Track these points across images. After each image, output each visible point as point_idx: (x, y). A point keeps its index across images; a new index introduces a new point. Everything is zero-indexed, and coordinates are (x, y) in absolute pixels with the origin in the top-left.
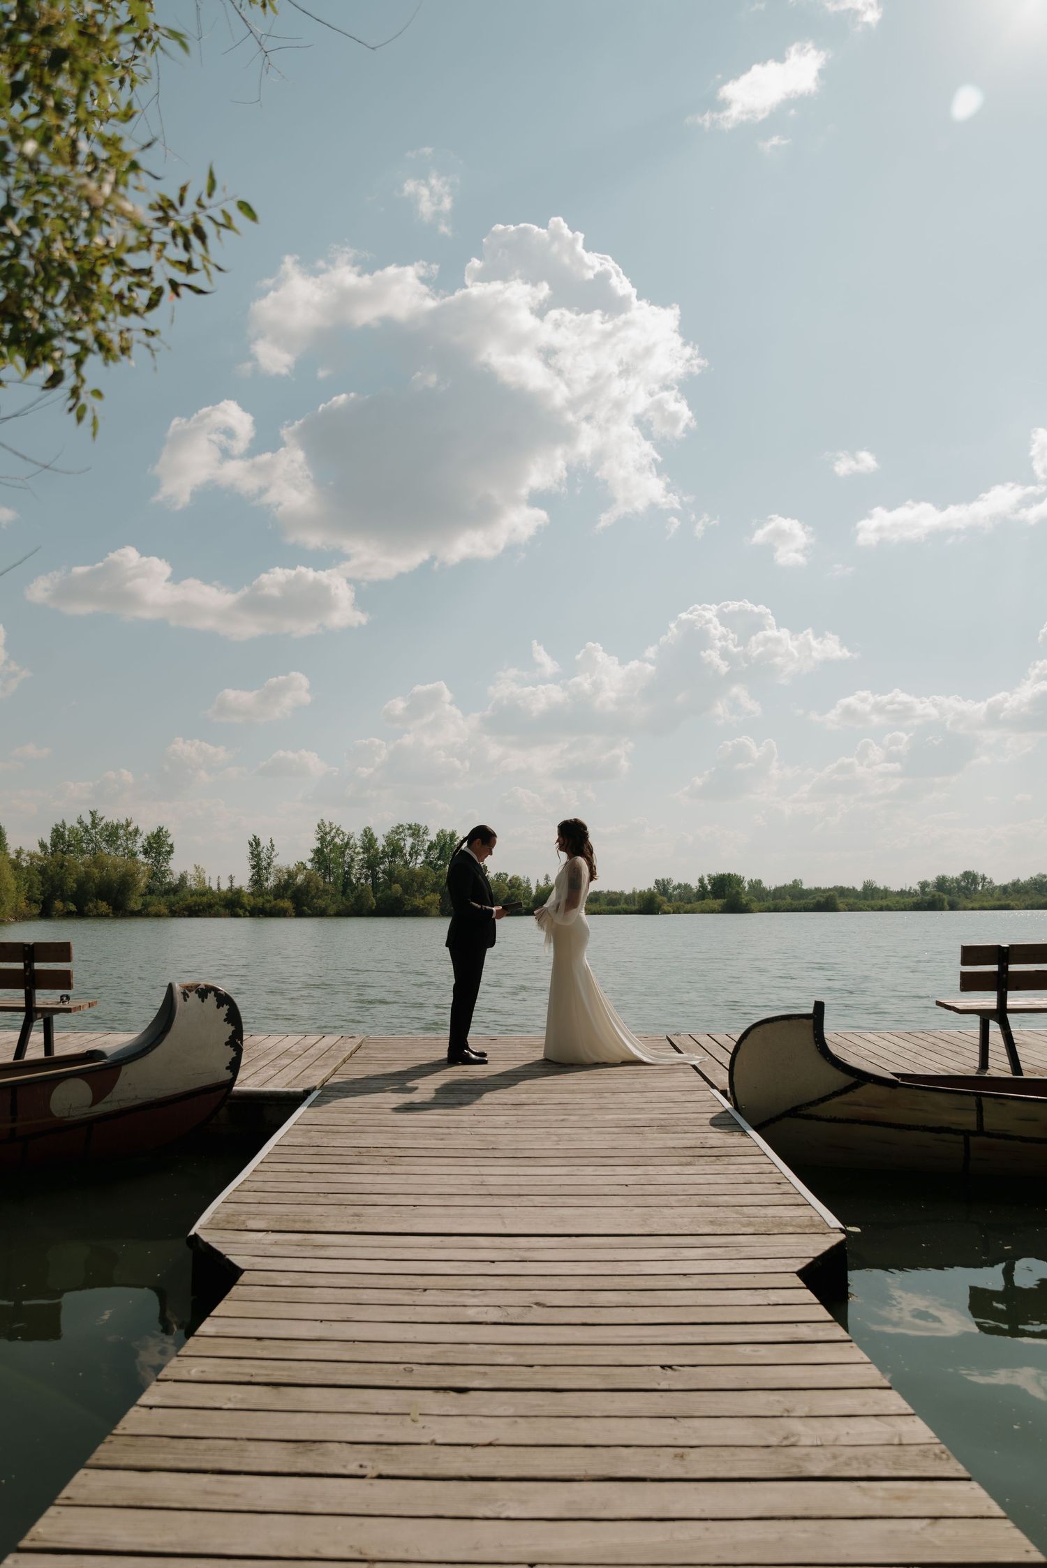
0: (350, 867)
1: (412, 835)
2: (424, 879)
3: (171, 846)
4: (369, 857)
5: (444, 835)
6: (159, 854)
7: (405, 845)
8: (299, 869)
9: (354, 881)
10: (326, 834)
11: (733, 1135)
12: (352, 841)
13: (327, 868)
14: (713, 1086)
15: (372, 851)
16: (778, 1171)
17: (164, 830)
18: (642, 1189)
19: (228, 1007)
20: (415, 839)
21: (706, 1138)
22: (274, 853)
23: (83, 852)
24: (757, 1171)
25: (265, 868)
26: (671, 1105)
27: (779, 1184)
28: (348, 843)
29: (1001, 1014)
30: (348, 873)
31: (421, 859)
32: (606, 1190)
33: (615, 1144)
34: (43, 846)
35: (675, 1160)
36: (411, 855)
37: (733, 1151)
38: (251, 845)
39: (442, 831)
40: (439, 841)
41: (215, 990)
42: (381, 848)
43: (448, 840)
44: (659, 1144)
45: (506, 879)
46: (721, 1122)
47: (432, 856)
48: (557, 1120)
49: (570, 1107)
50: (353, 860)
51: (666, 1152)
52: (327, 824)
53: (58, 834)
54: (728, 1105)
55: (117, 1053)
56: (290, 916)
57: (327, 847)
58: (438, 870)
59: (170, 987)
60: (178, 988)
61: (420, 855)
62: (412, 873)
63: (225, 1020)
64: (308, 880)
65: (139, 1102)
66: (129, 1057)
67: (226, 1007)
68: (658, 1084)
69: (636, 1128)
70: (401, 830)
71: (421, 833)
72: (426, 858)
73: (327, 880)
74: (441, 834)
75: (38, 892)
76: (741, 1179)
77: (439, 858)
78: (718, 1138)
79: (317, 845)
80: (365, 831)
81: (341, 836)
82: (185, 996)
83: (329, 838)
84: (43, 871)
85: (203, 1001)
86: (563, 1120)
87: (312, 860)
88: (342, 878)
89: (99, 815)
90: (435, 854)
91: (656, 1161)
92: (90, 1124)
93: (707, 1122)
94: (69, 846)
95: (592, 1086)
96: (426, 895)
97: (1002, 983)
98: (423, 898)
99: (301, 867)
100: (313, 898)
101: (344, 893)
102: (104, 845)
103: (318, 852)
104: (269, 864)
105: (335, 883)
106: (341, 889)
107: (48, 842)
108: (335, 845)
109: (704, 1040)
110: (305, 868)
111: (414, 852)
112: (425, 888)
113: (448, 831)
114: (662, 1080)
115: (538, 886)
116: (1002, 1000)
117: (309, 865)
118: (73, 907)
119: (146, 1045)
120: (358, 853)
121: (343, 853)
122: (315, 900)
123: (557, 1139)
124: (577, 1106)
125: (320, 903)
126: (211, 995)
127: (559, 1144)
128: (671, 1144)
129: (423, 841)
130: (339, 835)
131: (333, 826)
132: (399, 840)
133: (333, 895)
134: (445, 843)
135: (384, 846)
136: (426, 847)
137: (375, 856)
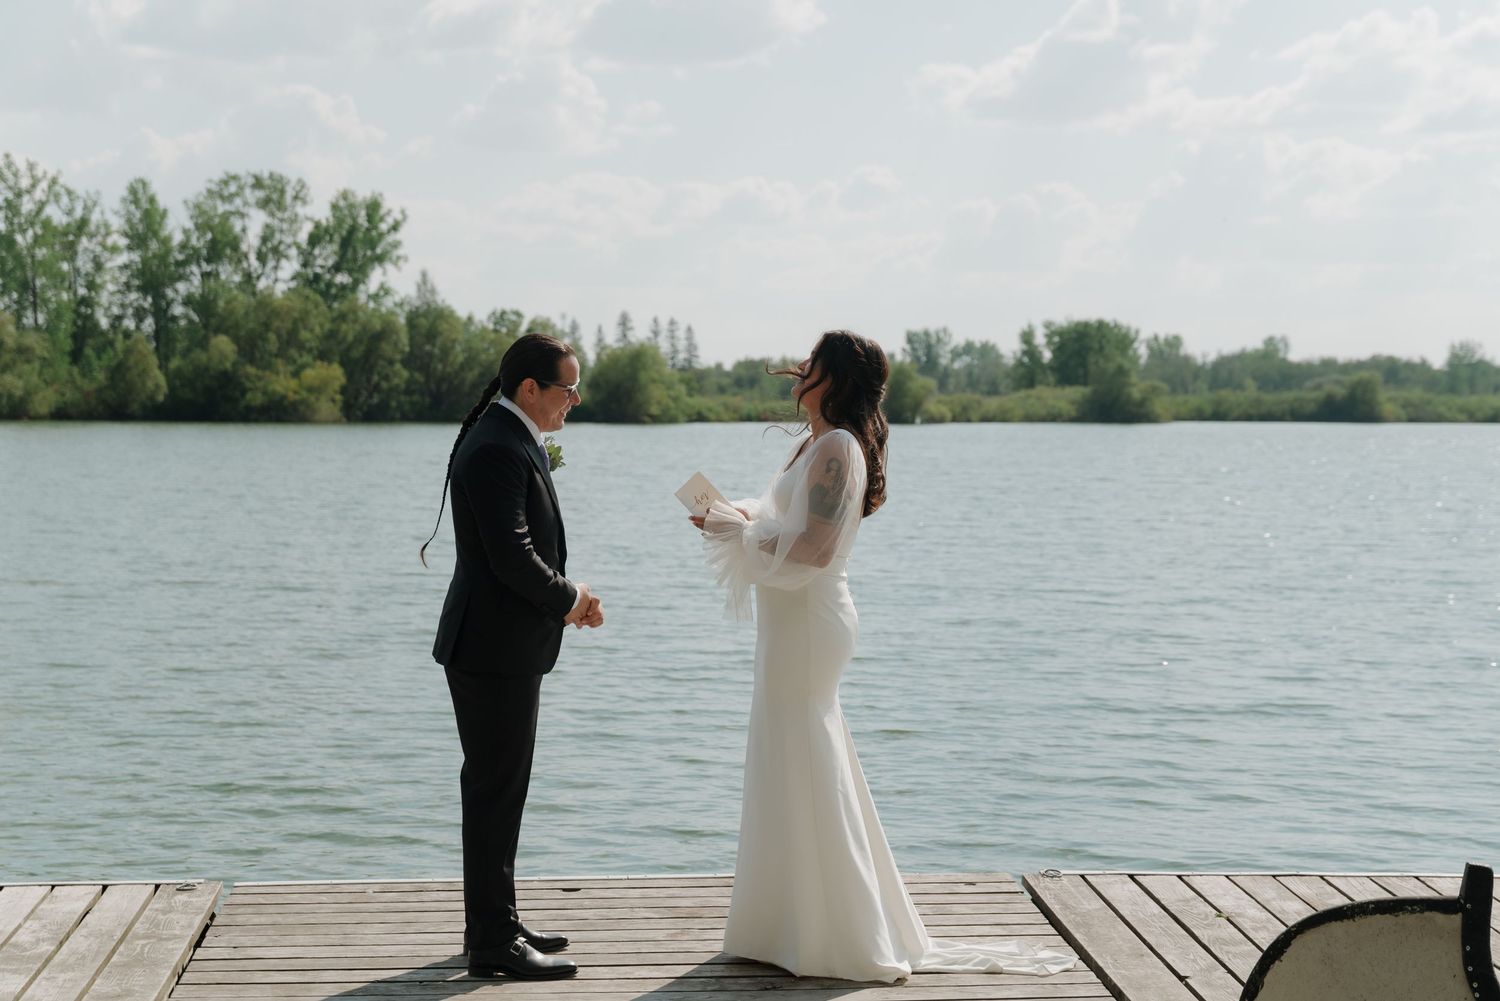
0: (92, 287)
1: (264, 204)
2: (302, 320)
4: (144, 261)
5: (351, 206)
7: (244, 230)
9: (104, 323)
10: (19, 195)
12: (95, 217)
13: (26, 286)
15: (154, 245)
20: (272, 215)
28: (82, 226)
30: (88, 303)
31: (290, 267)
36: (261, 259)
39: (345, 195)
40: (340, 221)
42: (178, 238)
43: (362, 220)
45: (516, 325)
47: (320, 262)
50: (99, 266)
52: (21, 164)
57: (23, 231)
58: (335, 298)
61: (287, 257)
62: (264, 303)
70: (233, 188)
71: (290, 193)
72: (305, 265)
74: (342, 203)
77: (337, 268)
80: (133, 191)
81: (65, 200)
83: (27, 206)
88: (69, 316)
90: (326, 255)
96: (303, 367)
98: (296, 374)
101: (76, 356)
105: (50, 329)
106: (68, 345)
108: (47, 224)
111: (271, 250)
112: (301, 347)
113: (362, 193)
120: (114, 250)
121: (70, 246)
125: (8, 383)
129: (294, 220)
130: (57, 197)
131: (39, 173)
132: (226, 216)
133: (46, 363)
134: (353, 230)
135: (186, 232)
136: (303, 237)
137: (163, 258)
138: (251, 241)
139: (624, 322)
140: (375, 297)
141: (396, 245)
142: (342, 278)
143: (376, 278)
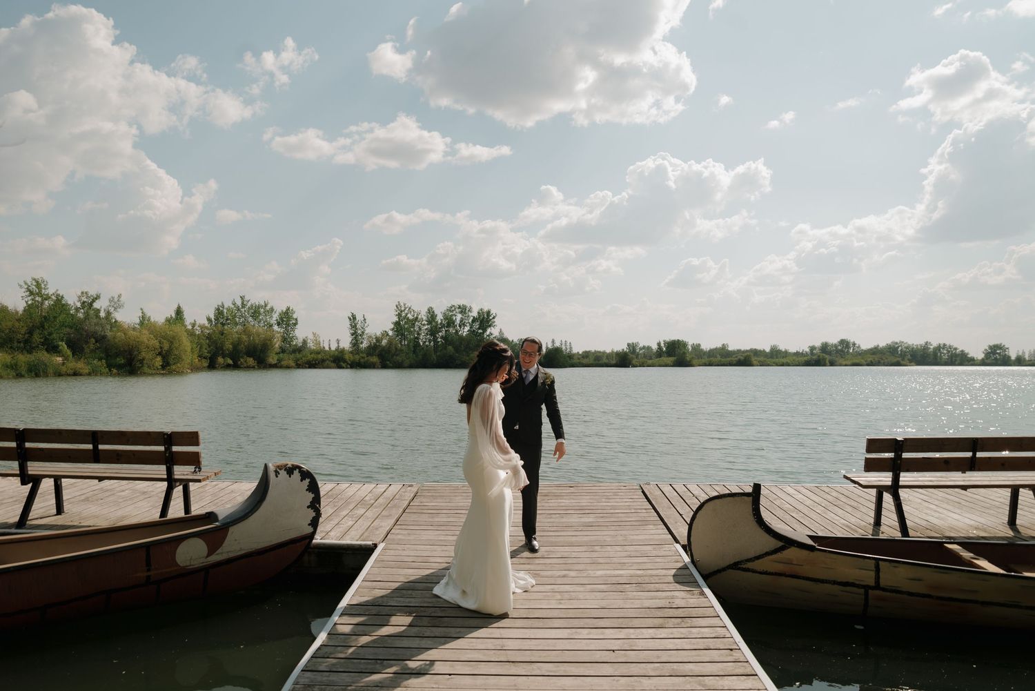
0: (419, 334)
1: (461, 312)
2: (470, 341)
3: (296, 319)
4: (431, 328)
5: (483, 312)
6: (288, 325)
7: (456, 319)
8: (383, 335)
9: (421, 343)
10: (401, 312)
11: (693, 595)
12: (420, 317)
13: (403, 335)
14: (677, 541)
15: (433, 323)
16: (730, 636)
17: (291, 309)
18: (625, 656)
19: (309, 480)
20: (462, 315)
21: (673, 597)
22: (366, 325)
23: (236, 324)
24: (713, 636)
25: (360, 335)
26: (645, 560)
27: (731, 650)
28: (417, 318)
29: (894, 488)
30: (417, 338)
31: (467, 329)
32: (598, 656)
33: (604, 603)
34: (209, 320)
35: (650, 622)
36: (460, 326)
37: (694, 612)
38: (350, 319)
39: (481, 310)
40: (480, 316)
41: (299, 468)
42: (439, 321)
43: (486, 316)
44: (637, 604)
46: (682, 577)
47: (474, 327)
48: (559, 577)
49: (570, 561)
50: (420, 329)
51: (643, 613)
52: (402, 304)
53: (219, 312)
54: (687, 559)
55: (227, 517)
56: (378, 368)
57: (402, 321)
58: (478, 336)
59: (266, 467)
60: (271, 468)
61: (466, 326)
62: (461, 338)
63: (307, 490)
64: (390, 343)
65: (243, 552)
66: (234, 521)
67: (307, 481)
68: (635, 537)
69: (619, 586)
70: (453, 309)
71: (467, 309)
72: (471, 328)
73: (403, 343)
74: (481, 312)
75: (206, 351)
76: (701, 644)
77: (479, 329)
78: (682, 596)
79: (396, 319)
80: (429, 310)
82: (277, 473)
83: (403, 315)
84: (209, 337)
85: (290, 477)
86: (564, 576)
87: (392, 330)
88: (413, 342)
89: (247, 298)
90: (476, 325)
91: (636, 623)
92: (206, 569)
93: (671, 579)
94: (227, 320)
95: (586, 539)
96: (470, 353)
97: (896, 467)
98: (468, 355)
99: (385, 334)
100: (393, 356)
101: (414, 352)
102: (250, 319)
103: (397, 324)
104: (363, 333)
105: (408, 345)
106: (412, 349)
107: (212, 317)
108: (408, 319)
109: (667, 489)
110: (388, 335)
111: (462, 324)
112: (469, 348)
113: (486, 309)
114: (638, 532)
115: (547, 348)
116: (896, 479)
117: (391, 333)
118: (230, 362)
119: (247, 511)
120: (424, 325)
121: (414, 324)
122: (395, 357)
123: (559, 597)
124: (574, 561)
125: (399, 359)
126: (296, 472)
127: (560, 603)
128: (647, 603)
129: (468, 316)
130: (411, 312)
131: (406, 306)
132: (452, 315)
133: (407, 353)
134: (484, 318)
135: (441, 320)
136: (470, 321)
137: (436, 327)
138: (458, 322)
139: (553, 341)
140: (488, 336)
141: (494, 322)
142: (480, 331)
143: (489, 331)
